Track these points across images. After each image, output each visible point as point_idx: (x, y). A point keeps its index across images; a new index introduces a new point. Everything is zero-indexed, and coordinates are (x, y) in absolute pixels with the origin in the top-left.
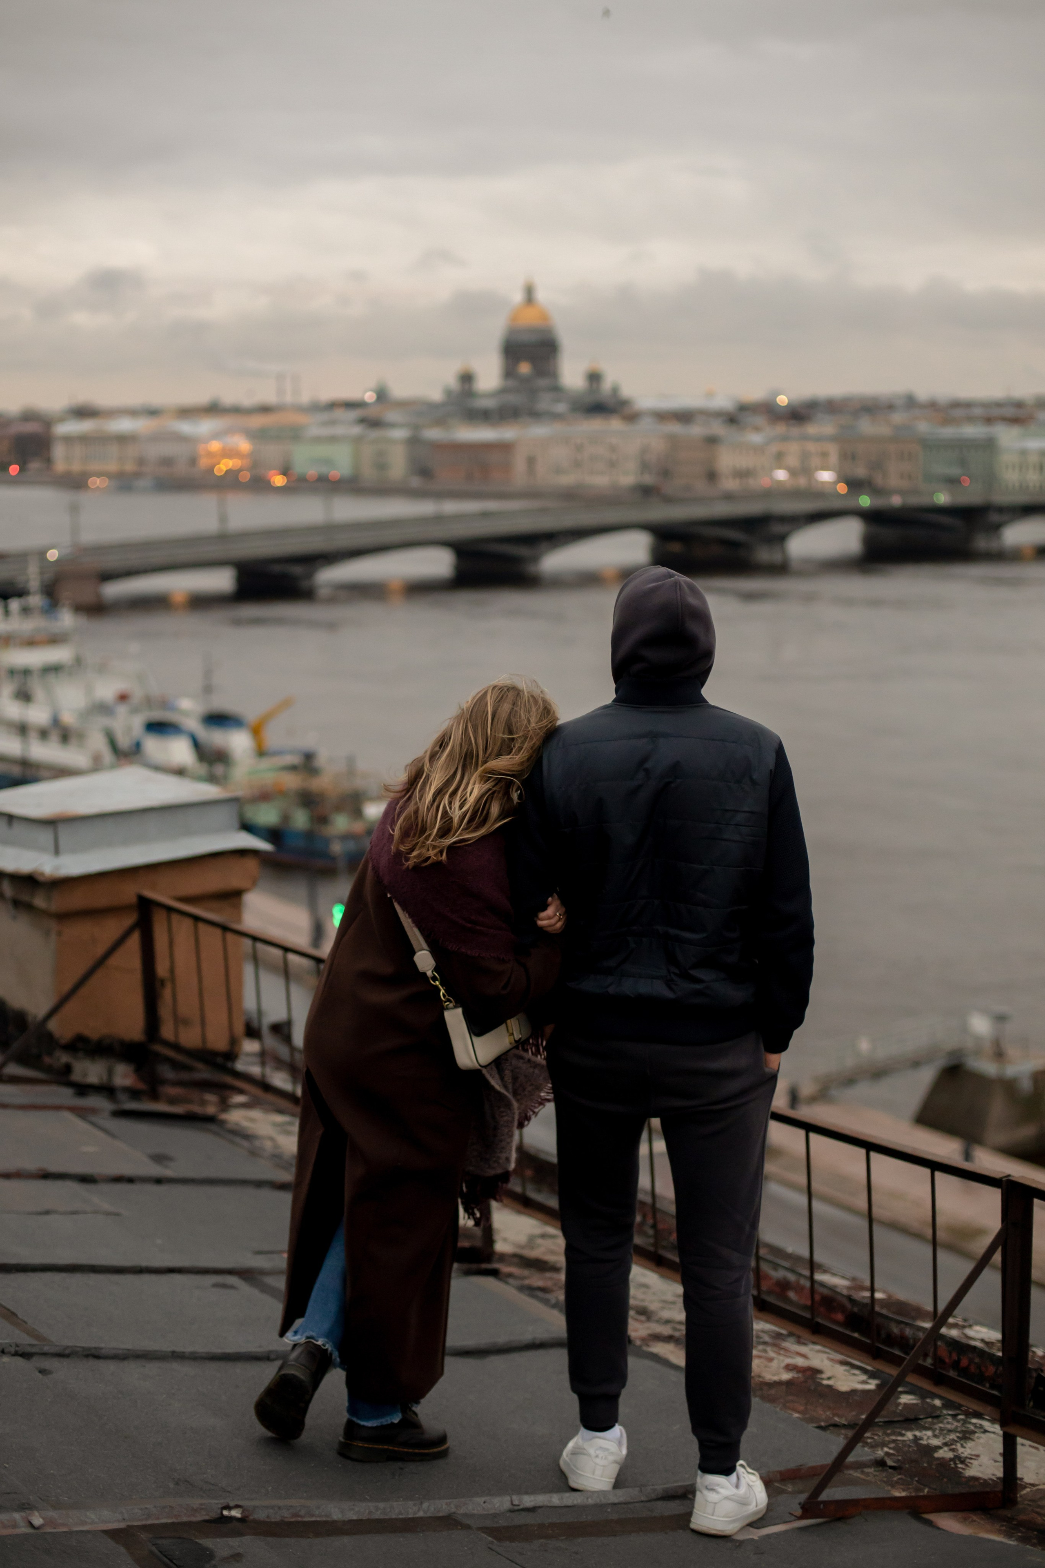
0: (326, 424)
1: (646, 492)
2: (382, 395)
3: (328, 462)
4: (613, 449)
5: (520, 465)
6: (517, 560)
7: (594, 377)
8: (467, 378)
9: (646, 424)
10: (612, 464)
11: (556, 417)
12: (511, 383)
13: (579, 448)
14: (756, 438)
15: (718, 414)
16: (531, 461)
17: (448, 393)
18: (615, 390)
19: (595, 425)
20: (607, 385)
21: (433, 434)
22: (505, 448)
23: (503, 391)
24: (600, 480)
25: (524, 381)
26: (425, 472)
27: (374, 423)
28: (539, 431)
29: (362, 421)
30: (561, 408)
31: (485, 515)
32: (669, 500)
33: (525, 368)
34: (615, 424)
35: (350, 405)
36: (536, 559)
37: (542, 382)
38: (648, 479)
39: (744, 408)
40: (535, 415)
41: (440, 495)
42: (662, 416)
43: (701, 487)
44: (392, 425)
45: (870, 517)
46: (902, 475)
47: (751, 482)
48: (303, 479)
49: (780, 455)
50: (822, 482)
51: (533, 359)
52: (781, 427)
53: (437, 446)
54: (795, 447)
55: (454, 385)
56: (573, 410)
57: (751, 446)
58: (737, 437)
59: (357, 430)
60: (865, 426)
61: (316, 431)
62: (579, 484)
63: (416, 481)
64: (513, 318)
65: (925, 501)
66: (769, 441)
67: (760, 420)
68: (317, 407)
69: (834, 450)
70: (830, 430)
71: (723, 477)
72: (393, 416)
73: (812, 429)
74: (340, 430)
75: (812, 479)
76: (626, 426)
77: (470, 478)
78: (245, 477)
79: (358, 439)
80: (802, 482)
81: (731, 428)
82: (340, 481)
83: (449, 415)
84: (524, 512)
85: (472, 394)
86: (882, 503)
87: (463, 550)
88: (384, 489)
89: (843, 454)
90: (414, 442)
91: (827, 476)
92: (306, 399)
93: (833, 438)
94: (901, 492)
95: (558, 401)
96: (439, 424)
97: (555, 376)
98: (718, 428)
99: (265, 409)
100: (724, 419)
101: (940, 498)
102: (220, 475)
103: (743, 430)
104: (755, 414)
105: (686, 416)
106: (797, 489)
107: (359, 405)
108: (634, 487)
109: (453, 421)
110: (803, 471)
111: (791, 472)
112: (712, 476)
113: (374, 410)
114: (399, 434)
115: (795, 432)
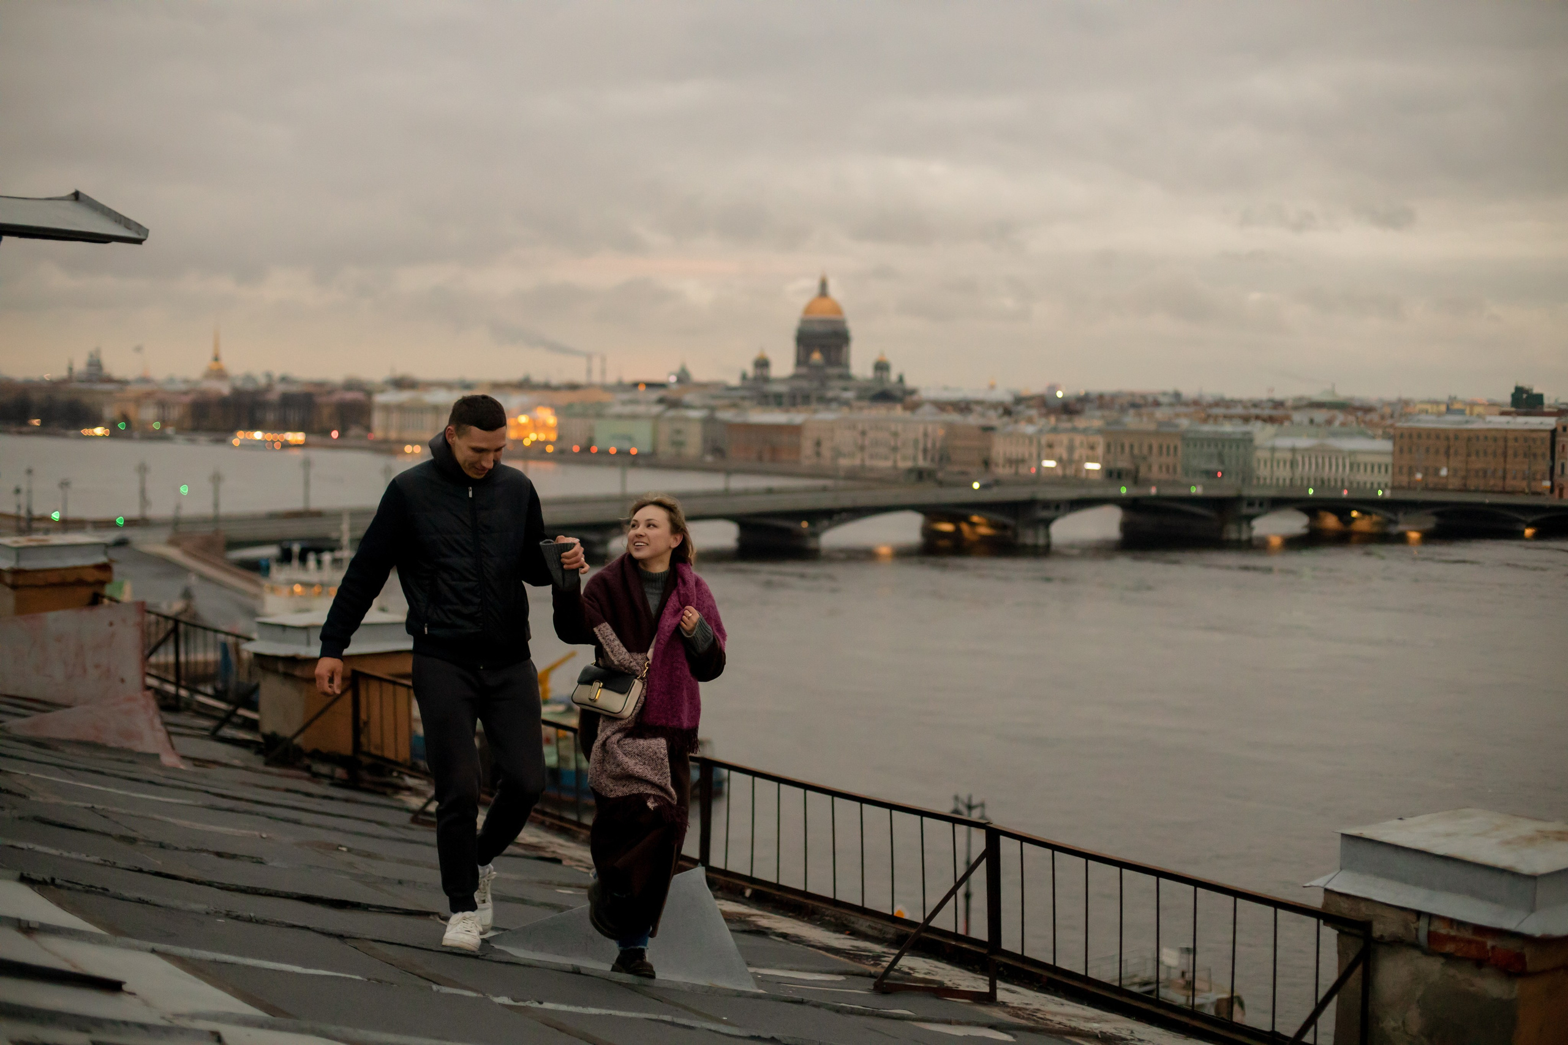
0: (624, 403)
1: (921, 475)
2: (683, 378)
3: (630, 439)
4: (895, 434)
5: (807, 447)
6: (800, 536)
7: (881, 367)
8: (762, 364)
9: (926, 411)
10: (895, 449)
11: (846, 403)
12: (804, 370)
13: (863, 433)
14: (1030, 429)
15: (995, 406)
16: (818, 444)
17: (744, 377)
18: (901, 379)
19: (879, 412)
20: (893, 376)
21: (727, 415)
22: (795, 430)
23: (795, 377)
24: (885, 464)
25: (816, 367)
26: (718, 451)
27: (674, 404)
28: (827, 415)
29: (661, 401)
30: (849, 395)
31: (770, 491)
32: (941, 484)
33: (816, 357)
34: (898, 411)
35: (650, 385)
36: (816, 535)
37: (833, 371)
38: (921, 463)
39: (1019, 400)
40: (825, 401)
41: (728, 472)
42: (942, 406)
43: (975, 472)
44: (689, 407)
45: (1129, 505)
46: (1160, 467)
47: (1023, 470)
48: (604, 453)
49: (1050, 446)
50: (1088, 471)
51: (825, 349)
52: (1052, 420)
53: (731, 426)
54: (1064, 438)
55: (750, 371)
56: (860, 398)
57: (1024, 436)
58: (1010, 428)
59: (657, 409)
60: (1131, 420)
61: (618, 409)
62: (863, 467)
63: (709, 458)
64: (808, 310)
65: (1181, 492)
66: (1040, 431)
67: (1033, 412)
68: (621, 387)
69: (1100, 442)
70: (1096, 422)
71: (997, 465)
72: (689, 398)
73: (1081, 422)
74: (641, 409)
75: (1079, 469)
76: (908, 415)
77: (760, 458)
78: (550, 449)
79: (657, 418)
80: (1070, 471)
81: (1006, 419)
82: (637, 455)
83: (743, 398)
84: (807, 490)
85: (766, 380)
86: (1137, 492)
87: (747, 523)
88: (678, 465)
89: (1108, 447)
90: (709, 422)
91: (1094, 466)
92: (611, 379)
93: (1100, 431)
94: (1159, 483)
95: (845, 389)
96: (734, 406)
97: (847, 366)
98: (993, 418)
99: (573, 387)
100: (1000, 411)
101: (1194, 490)
102: (527, 445)
103: (1016, 422)
104: (1029, 407)
105: (964, 407)
106: (1064, 477)
107: (661, 386)
108: (910, 471)
109: (747, 403)
110: (1071, 461)
111: (1060, 461)
112: (987, 463)
113: (674, 392)
114: (695, 414)
115: (1065, 424)
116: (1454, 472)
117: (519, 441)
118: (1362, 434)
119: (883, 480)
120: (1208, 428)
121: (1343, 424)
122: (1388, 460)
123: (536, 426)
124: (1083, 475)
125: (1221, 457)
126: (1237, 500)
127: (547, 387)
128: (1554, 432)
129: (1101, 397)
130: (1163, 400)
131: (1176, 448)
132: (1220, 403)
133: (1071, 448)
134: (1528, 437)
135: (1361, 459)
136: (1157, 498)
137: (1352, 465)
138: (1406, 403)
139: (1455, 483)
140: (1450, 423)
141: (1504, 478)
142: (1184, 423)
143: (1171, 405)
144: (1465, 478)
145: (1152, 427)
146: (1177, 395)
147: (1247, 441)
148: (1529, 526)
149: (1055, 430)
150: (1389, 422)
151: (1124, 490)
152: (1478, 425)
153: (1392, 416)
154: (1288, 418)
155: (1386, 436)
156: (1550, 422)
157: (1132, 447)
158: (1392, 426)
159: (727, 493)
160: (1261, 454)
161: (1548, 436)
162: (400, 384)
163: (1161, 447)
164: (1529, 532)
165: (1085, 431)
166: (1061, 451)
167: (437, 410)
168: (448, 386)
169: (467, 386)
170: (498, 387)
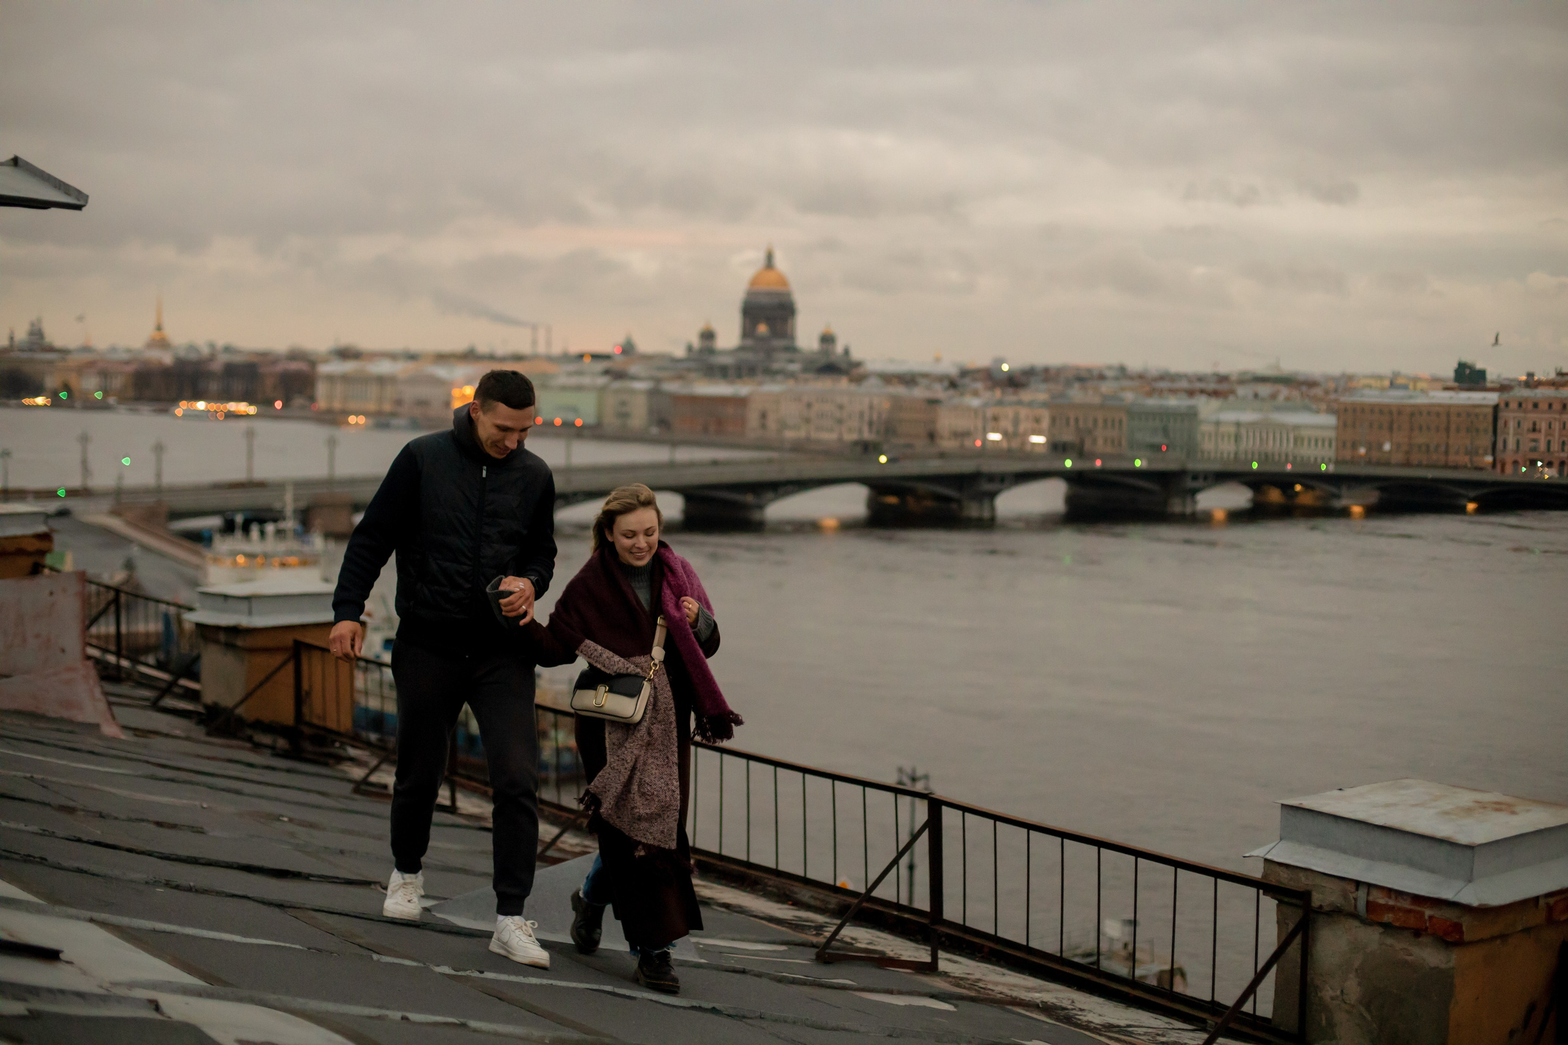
0: (570, 374)
1: (866, 448)
2: (628, 349)
3: (574, 410)
4: (841, 407)
5: (753, 419)
6: (745, 507)
7: (827, 339)
8: (708, 335)
9: (872, 384)
10: (840, 421)
11: (791, 375)
12: (749, 342)
13: (809, 405)
14: (975, 402)
15: (940, 378)
16: (764, 416)
17: (690, 349)
18: (847, 352)
19: (825, 384)
20: (839, 349)
21: (672, 387)
22: (741, 402)
23: (741, 349)
24: (829, 437)
25: (762, 339)
26: (663, 423)
27: (619, 375)
28: (773, 388)
29: (607, 372)
30: (795, 367)
31: (715, 463)
33: (762, 329)
34: (844, 383)
35: (596, 357)
36: (761, 507)
37: (778, 343)
38: (867, 435)
39: (965, 373)
40: (771, 373)
41: (674, 444)
42: (888, 378)
43: (921, 445)
44: (634, 378)
45: (1073, 478)
46: (1105, 441)
47: (968, 443)
48: (549, 424)
49: (996, 419)
50: (1034, 444)
51: (770, 321)
52: (998, 393)
53: (677, 399)
54: (1010, 412)
55: (696, 342)
56: (806, 370)
57: (969, 409)
58: (956, 401)
59: (602, 381)
60: (1076, 394)
61: (563, 380)
62: (808, 439)
63: (655, 430)
64: (754, 282)
65: (1123, 465)
66: (986, 405)
67: (979, 386)
68: (566, 358)
69: (1046, 415)
70: (1042, 397)
71: (942, 438)
72: (634, 369)
73: (1026, 396)
74: (586, 380)
75: (1025, 442)
76: (853, 387)
77: (706, 430)
79: (602, 389)
80: (1015, 444)
81: (951, 392)
82: (583, 427)
83: (689, 370)
84: (752, 462)
85: (711, 351)
86: (1084, 465)
87: (693, 495)
88: (623, 436)
89: (1053, 420)
90: (654, 393)
91: (1038, 439)
92: (556, 350)
93: (1045, 405)
94: (1103, 457)
95: (791, 361)
96: (680, 377)
97: (791, 337)
98: (939, 391)
99: (518, 358)
100: (946, 383)
101: (1138, 463)
103: (962, 394)
104: (975, 380)
105: (909, 379)
106: (1010, 450)
107: (606, 357)
108: (856, 443)
109: (693, 375)
110: (1015, 434)
111: (1005, 434)
112: (932, 436)
113: (619, 363)
114: (641, 386)
115: (1011, 397)
116: (1397, 446)
118: (1307, 409)
119: (828, 453)
120: (1152, 402)
121: (1287, 399)
122: (1332, 434)
124: (1028, 448)
125: (1165, 431)
126: (1180, 474)
127: (491, 358)
128: (1496, 408)
129: (1046, 370)
130: (1110, 374)
131: (1120, 422)
132: (1164, 377)
133: (1016, 422)
134: (1470, 412)
135: (1305, 433)
136: (1102, 471)
137: (1296, 440)
138: (1350, 378)
139: (1398, 457)
140: (1394, 397)
141: (1447, 453)
142: (1129, 397)
143: (1117, 379)
144: (1407, 453)
145: (1097, 400)
146: (1122, 369)
147: (1191, 415)
148: (1472, 500)
149: (1000, 403)
150: (1333, 396)
151: (1068, 463)
152: (1421, 400)
153: (1336, 391)
154: (1232, 392)
155: (1330, 411)
156: (1492, 398)
157: (1077, 420)
158: (1336, 401)
159: (672, 465)
160: (1205, 428)
161: (1490, 411)
162: (345, 354)
163: (1105, 421)
164: (1471, 506)
165: (1030, 404)
166: (1007, 424)
167: (381, 380)
168: (393, 356)
169: (412, 357)
170: (442, 358)
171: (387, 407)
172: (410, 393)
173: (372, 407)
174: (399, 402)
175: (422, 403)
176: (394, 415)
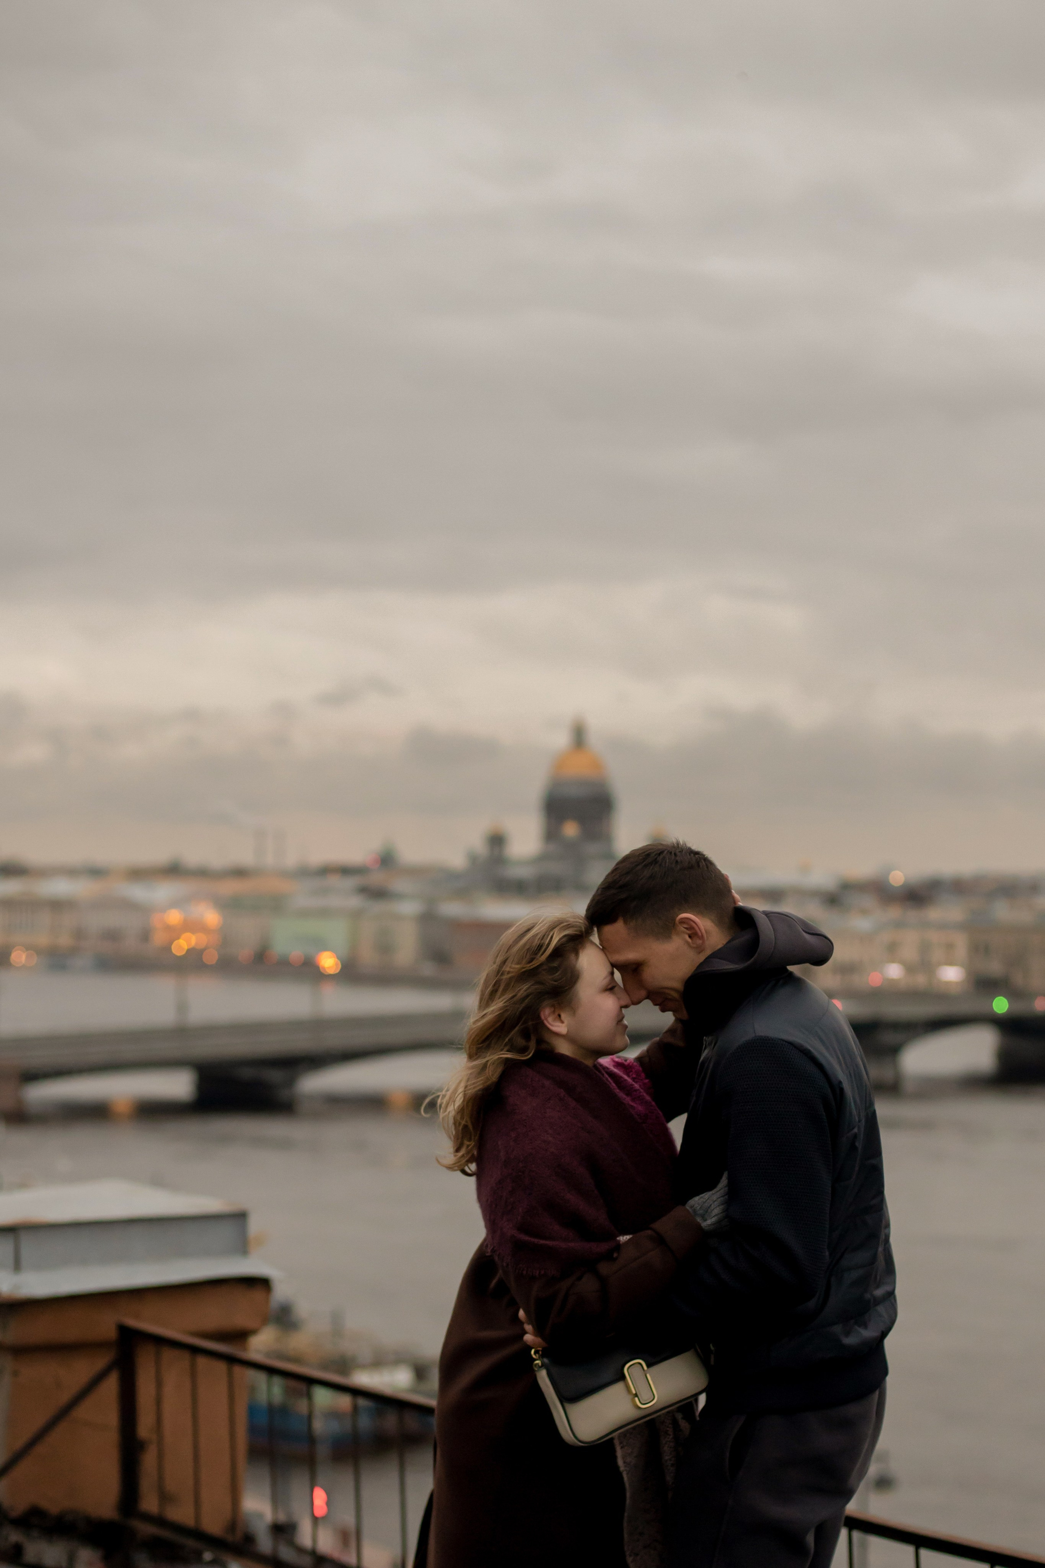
0: (313, 894)
2: (387, 860)
8: (497, 841)
12: (553, 848)
14: (866, 924)
17: (473, 858)
21: (453, 909)
23: (542, 858)
25: (570, 846)
26: (441, 957)
27: (378, 894)
29: (363, 891)
33: (571, 830)
35: (345, 871)
37: (592, 848)
44: (400, 897)
45: (1009, 1026)
48: (285, 962)
49: (894, 945)
50: (947, 980)
51: (581, 818)
52: (894, 913)
53: (459, 926)
54: (914, 936)
55: (481, 849)
57: (857, 933)
59: (355, 902)
60: (1002, 911)
61: (304, 902)
63: (428, 969)
64: (559, 766)
66: (879, 927)
67: (868, 901)
68: (305, 873)
69: (962, 940)
70: (957, 915)
72: (400, 885)
73: (934, 913)
74: (333, 902)
75: (934, 977)
78: (211, 958)
79: (356, 915)
80: (921, 980)
81: (832, 910)
83: (472, 885)
85: (502, 861)
86: (1022, 1008)
88: (387, 978)
89: (973, 946)
90: (428, 918)
91: (954, 973)
92: (291, 860)
93: (961, 926)
96: (460, 896)
97: (612, 840)
98: (815, 909)
99: (239, 873)
100: (823, 899)
102: (179, 954)
103: (849, 913)
104: (862, 894)
106: (913, 988)
107: (359, 870)
109: (478, 892)
110: (922, 967)
111: (909, 966)
113: (377, 878)
114: (409, 908)
115: (913, 915)
117: (167, 948)
123: (189, 926)
124: (939, 985)
127: (202, 873)
129: (958, 881)
133: (925, 948)
145: (1032, 920)
149: (899, 925)
151: (1001, 1005)
157: (1002, 946)
165: (943, 926)
166: (910, 952)
167: (57, 905)
168: (71, 872)
169: (96, 872)
170: (138, 874)
171: (65, 940)
172: (97, 922)
173: (43, 939)
174: (79, 934)
175: (112, 935)
176: (74, 951)
